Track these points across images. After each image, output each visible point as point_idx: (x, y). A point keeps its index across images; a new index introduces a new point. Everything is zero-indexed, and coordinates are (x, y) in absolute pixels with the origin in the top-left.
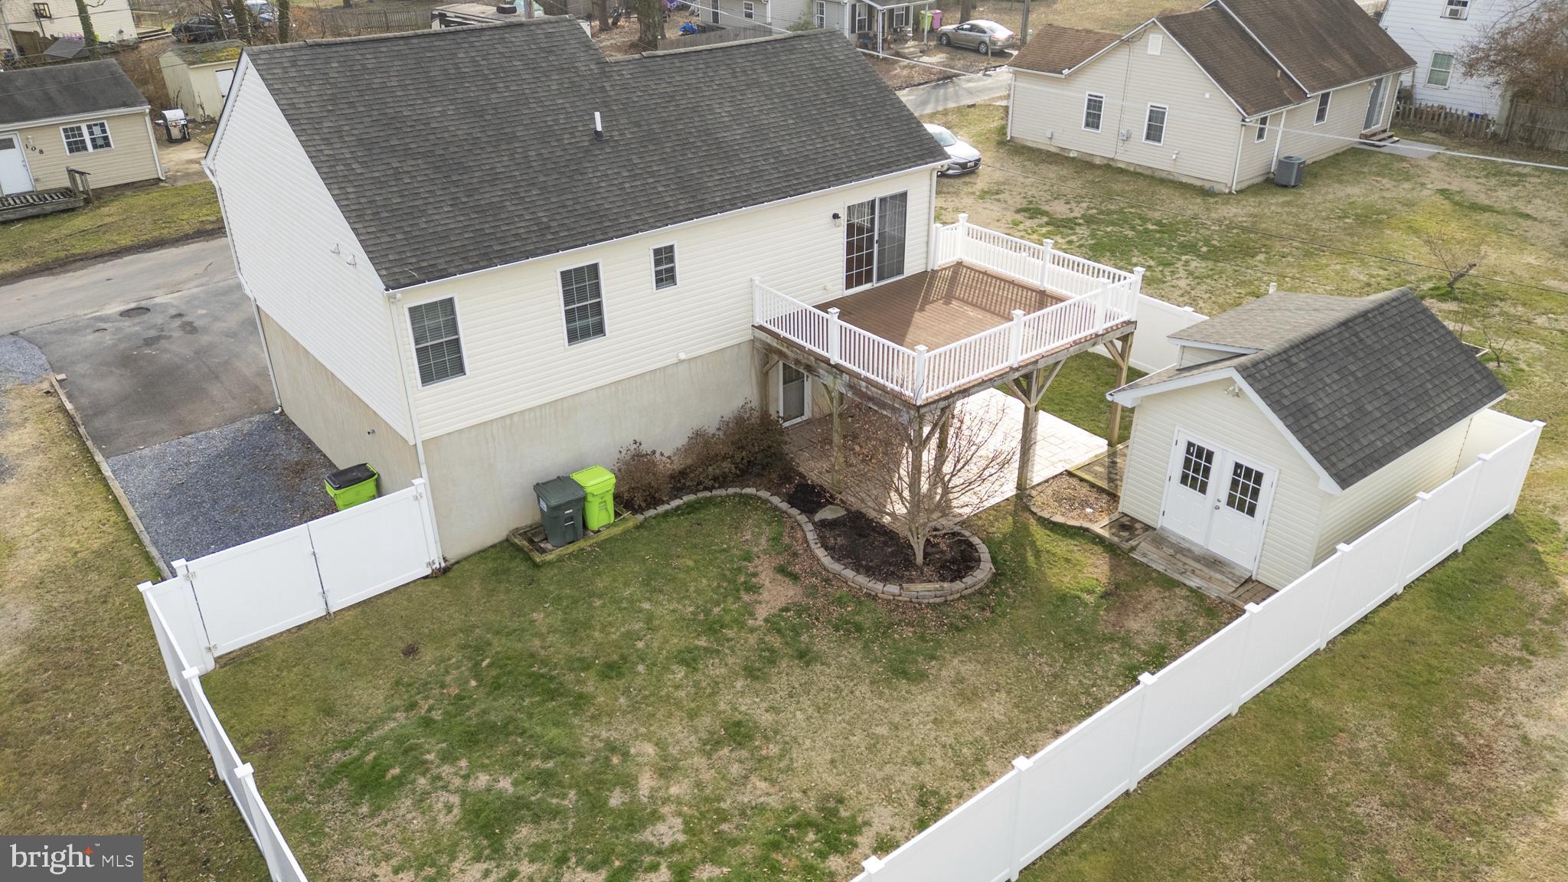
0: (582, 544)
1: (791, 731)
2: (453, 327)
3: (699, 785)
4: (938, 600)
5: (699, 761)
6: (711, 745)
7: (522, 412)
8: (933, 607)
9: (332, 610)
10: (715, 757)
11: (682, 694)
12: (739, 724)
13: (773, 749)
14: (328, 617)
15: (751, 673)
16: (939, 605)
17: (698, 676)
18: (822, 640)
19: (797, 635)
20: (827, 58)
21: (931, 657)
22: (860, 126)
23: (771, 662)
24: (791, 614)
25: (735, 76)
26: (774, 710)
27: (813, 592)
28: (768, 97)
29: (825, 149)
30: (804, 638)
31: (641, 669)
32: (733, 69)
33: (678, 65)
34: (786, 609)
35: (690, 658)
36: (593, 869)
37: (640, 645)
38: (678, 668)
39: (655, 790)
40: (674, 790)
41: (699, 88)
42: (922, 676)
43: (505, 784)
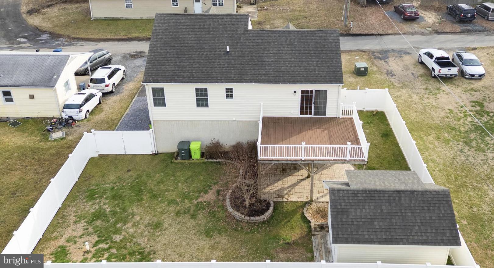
0: (186, 161)
1: (166, 232)
2: (163, 95)
3: (135, 232)
4: (240, 219)
5: (142, 227)
6: (149, 225)
7: (182, 121)
8: (237, 221)
9: (126, 154)
10: (147, 228)
11: (159, 210)
12: (160, 224)
13: (158, 234)
14: (125, 155)
15: (178, 214)
16: (240, 221)
17: (167, 208)
18: (202, 214)
19: (199, 210)
20: (325, 40)
21: (220, 234)
22: (317, 66)
23: (185, 213)
24: (205, 204)
25: (286, 41)
26: (170, 225)
27: (217, 201)
28: (292, 50)
29: (297, 71)
30: (199, 212)
31: (160, 199)
32: (287, 38)
33: (269, 34)
34: (205, 202)
35: (171, 202)
36: (98, 237)
37: (167, 193)
38: (166, 203)
39: (127, 228)
40: (131, 230)
41: (270, 43)
42: (211, 236)
43: (108, 210)
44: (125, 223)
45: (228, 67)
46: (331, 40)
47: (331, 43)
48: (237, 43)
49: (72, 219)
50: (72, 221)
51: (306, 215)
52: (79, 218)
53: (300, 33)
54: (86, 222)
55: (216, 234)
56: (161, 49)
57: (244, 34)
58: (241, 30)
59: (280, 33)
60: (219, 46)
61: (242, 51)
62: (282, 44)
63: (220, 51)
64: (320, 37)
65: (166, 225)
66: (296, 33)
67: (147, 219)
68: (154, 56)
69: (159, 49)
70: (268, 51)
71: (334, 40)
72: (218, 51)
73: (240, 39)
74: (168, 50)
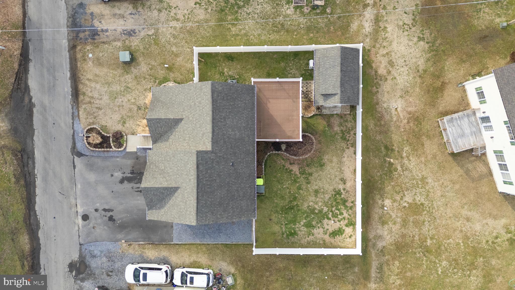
1: (321, 186)
3: (321, 202)
5: (318, 199)
6: (316, 196)
11: (305, 194)
12: (315, 190)
13: (322, 190)
15: (308, 183)
17: (304, 190)
18: (308, 170)
19: (305, 172)
20: (221, 93)
21: (322, 160)
22: (242, 101)
23: (308, 179)
24: (301, 170)
25: (221, 122)
26: (316, 185)
27: (299, 164)
28: (229, 118)
29: (246, 115)
30: (307, 172)
31: (297, 195)
32: (220, 121)
33: (216, 134)
34: (299, 170)
35: (299, 188)
36: (324, 219)
37: (292, 192)
38: (301, 191)
39: (318, 207)
40: (320, 205)
41: (224, 134)
42: (324, 164)
43: (304, 221)
44: (315, 209)
45: (243, 163)
46: (220, 88)
47: (223, 89)
48: (224, 158)
49: (311, 237)
50: (313, 237)
51: (310, 116)
52: (310, 234)
53: (214, 111)
54: (313, 229)
55: (323, 161)
56: (229, 213)
57: (215, 153)
58: (213, 156)
59: (214, 126)
60: (226, 171)
61: (231, 154)
62: (225, 125)
63: (231, 170)
64: (218, 96)
65: (317, 187)
66: (214, 114)
67: (313, 198)
68: (235, 216)
69: (229, 215)
70: (231, 135)
71: (221, 86)
72: (231, 171)
73: (220, 156)
74: (230, 207)
